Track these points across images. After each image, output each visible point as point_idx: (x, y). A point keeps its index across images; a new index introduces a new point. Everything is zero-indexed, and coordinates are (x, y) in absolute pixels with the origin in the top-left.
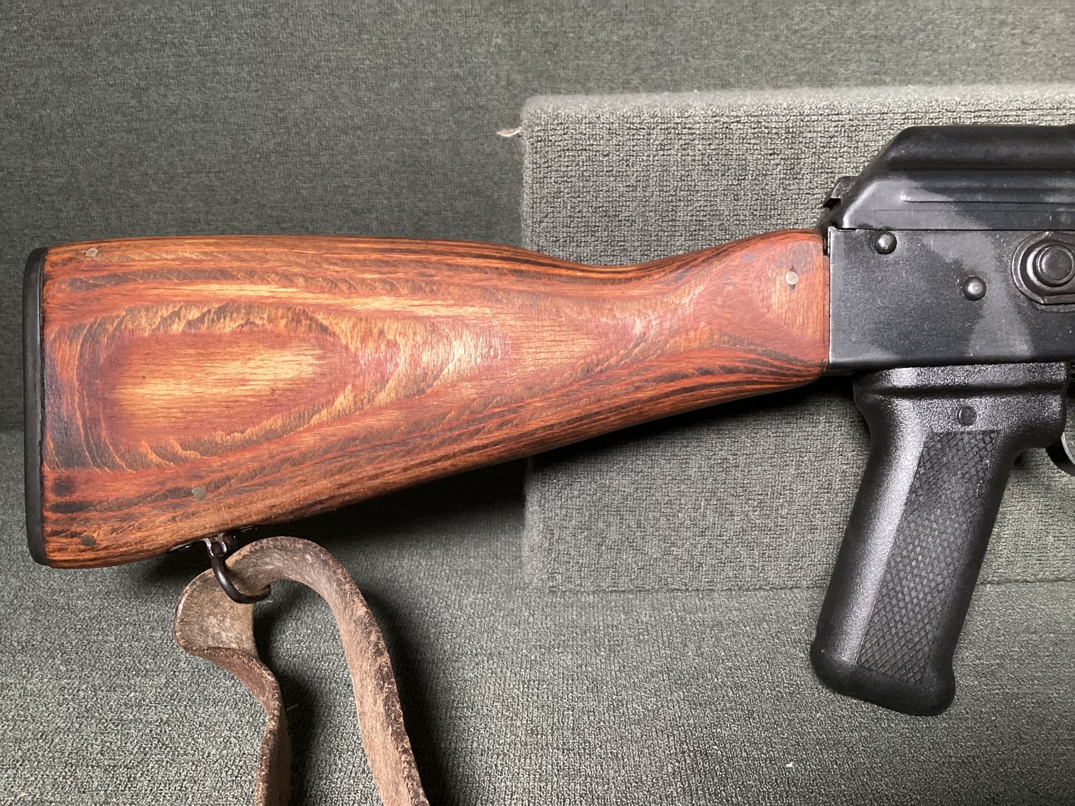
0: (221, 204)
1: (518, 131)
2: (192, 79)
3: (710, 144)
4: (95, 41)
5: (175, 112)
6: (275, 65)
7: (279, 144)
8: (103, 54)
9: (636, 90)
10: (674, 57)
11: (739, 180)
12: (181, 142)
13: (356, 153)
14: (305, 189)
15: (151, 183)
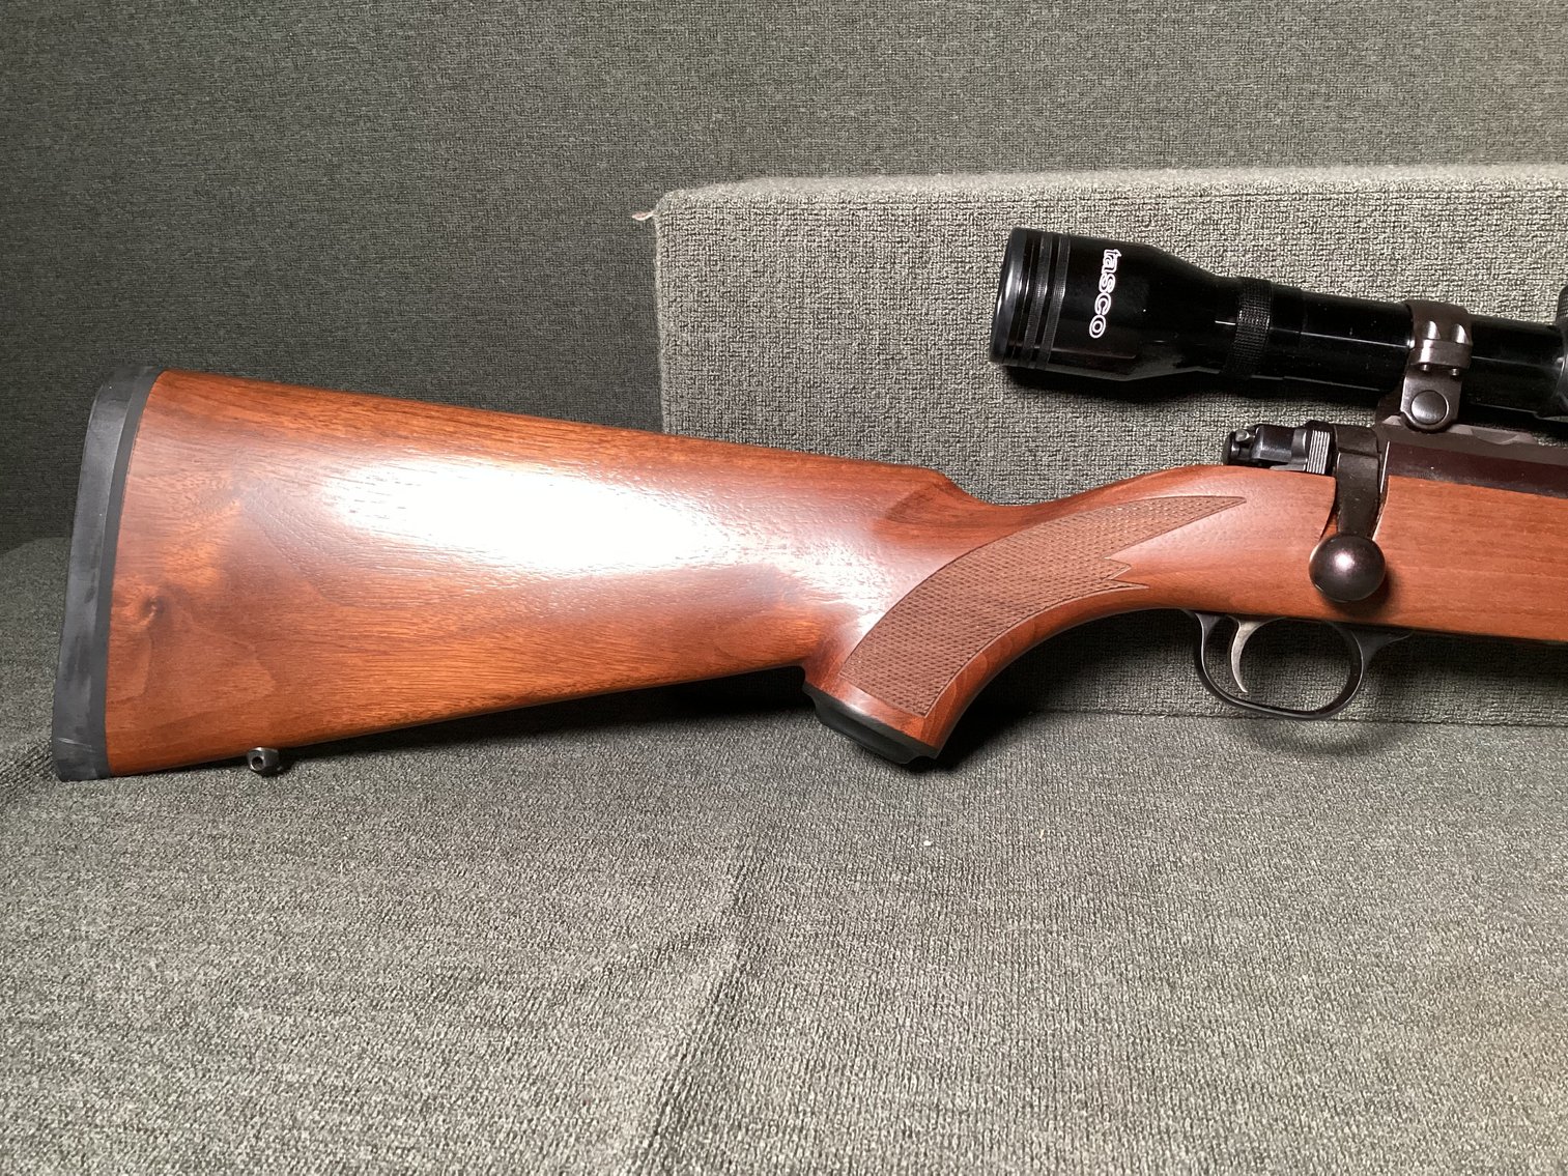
0: (414, 293)
1: (650, 215)
2: (388, 155)
3: (836, 231)
4: (288, 112)
5: (369, 191)
6: (475, 141)
7: (476, 228)
8: (297, 127)
9: (875, 171)
10: (920, 135)
11: (867, 268)
12: (375, 223)
13: (559, 239)
14: (502, 277)
15: (342, 268)
